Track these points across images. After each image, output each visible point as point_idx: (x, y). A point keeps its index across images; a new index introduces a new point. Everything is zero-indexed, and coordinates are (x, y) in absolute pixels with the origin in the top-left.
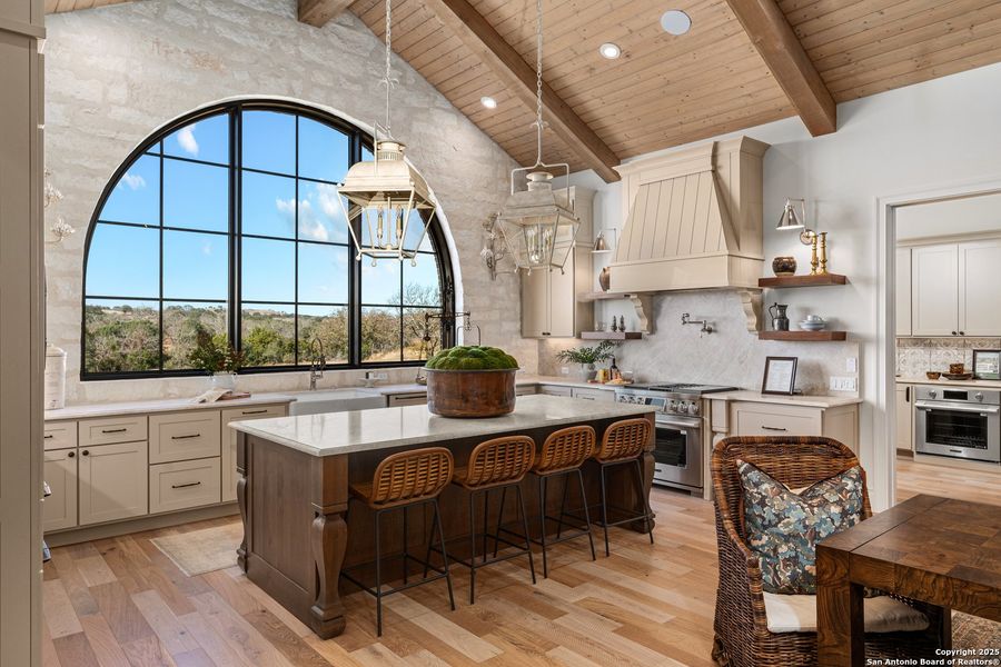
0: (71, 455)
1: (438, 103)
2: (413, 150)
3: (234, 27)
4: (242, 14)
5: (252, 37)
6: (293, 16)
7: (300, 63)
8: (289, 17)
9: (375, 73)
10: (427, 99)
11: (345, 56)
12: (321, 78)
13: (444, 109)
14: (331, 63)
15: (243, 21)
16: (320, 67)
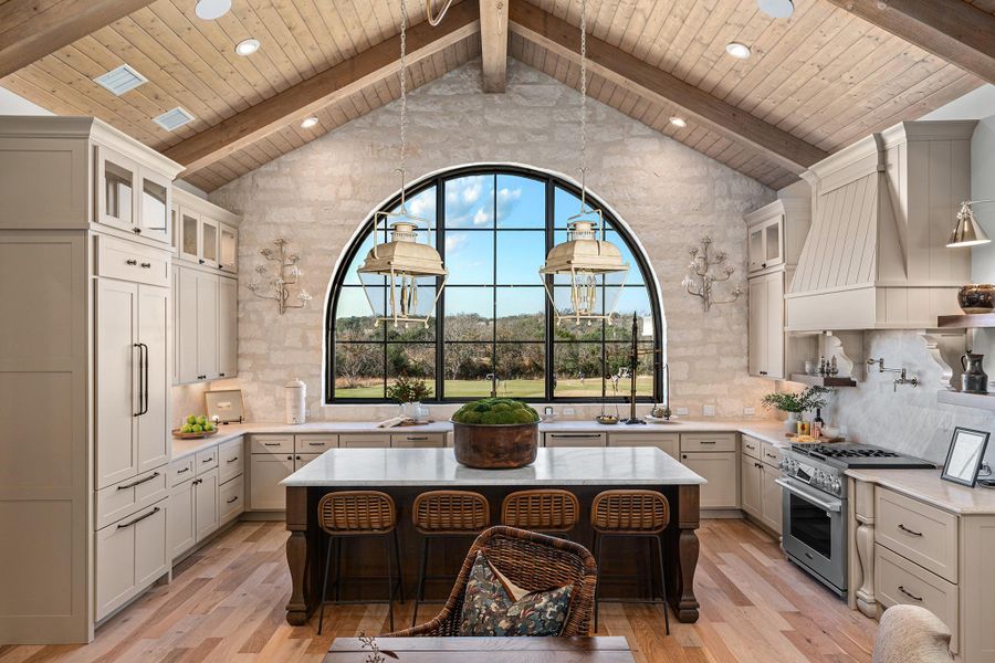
0: (290, 458)
1: (634, 132)
2: (604, 186)
3: (430, 116)
4: (435, 102)
5: (445, 120)
6: (479, 91)
7: (485, 130)
8: (476, 93)
9: (562, 119)
10: (621, 130)
11: (530, 112)
12: (505, 138)
13: (642, 136)
14: (516, 122)
15: (437, 108)
16: (504, 129)
